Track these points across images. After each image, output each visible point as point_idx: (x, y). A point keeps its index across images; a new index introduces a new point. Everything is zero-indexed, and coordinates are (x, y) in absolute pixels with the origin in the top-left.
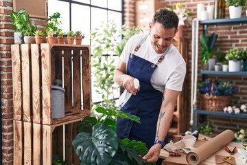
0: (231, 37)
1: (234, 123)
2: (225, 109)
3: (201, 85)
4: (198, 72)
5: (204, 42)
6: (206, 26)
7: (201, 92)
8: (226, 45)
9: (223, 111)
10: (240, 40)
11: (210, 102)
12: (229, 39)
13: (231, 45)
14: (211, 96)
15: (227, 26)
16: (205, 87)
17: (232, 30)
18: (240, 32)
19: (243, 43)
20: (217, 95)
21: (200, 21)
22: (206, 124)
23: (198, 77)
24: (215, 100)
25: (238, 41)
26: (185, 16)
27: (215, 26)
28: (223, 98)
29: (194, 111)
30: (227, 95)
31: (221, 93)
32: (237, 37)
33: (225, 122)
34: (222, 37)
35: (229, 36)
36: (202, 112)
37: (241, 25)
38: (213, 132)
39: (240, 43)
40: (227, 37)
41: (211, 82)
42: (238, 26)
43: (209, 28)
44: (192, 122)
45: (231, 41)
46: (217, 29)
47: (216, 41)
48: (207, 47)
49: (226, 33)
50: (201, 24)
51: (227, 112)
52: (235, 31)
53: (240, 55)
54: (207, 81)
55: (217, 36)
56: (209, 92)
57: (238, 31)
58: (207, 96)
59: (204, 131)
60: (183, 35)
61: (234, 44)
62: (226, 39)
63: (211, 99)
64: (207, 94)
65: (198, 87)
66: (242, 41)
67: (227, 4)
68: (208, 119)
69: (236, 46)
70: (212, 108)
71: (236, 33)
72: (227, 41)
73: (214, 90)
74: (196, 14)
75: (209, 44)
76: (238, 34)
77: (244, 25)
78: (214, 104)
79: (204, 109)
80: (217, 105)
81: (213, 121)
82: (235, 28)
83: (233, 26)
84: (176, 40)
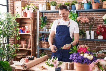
0: (53, 18)
4: (39, 32)
6: (43, 13)
7: (40, 40)
8: (51, 21)
9: (49, 48)
11: (44, 44)
12: (52, 18)
13: (53, 21)
14: (44, 42)
15: (51, 13)
16: (42, 38)
17: (53, 15)
18: (56, 16)
20: (46, 41)
22: (43, 53)
23: (39, 34)
24: (46, 43)
25: (55, 20)
26: (33, 9)
27: (47, 13)
29: (38, 48)
32: (55, 18)
34: (49, 18)
35: (52, 17)
37: (56, 13)
40: (51, 18)
42: (55, 13)
43: (45, 14)
44: (37, 53)
45: (53, 19)
48: (43, 22)
49: (51, 16)
50: (40, 12)
54: (43, 36)
55: (47, 17)
57: (55, 15)
58: (43, 42)
63: (44, 43)
64: (43, 41)
65: (39, 38)
67: (50, 4)
68: (44, 51)
70: (45, 47)
71: (54, 16)
72: (51, 19)
73: (45, 39)
74: (38, 8)
75: (44, 20)
76: (55, 17)
78: (45, 45)
79: (42, 47)
80: (47, 45)
81: (46, 52)
82: (54, 14)
83: (53, 14)
84: (30, 18)
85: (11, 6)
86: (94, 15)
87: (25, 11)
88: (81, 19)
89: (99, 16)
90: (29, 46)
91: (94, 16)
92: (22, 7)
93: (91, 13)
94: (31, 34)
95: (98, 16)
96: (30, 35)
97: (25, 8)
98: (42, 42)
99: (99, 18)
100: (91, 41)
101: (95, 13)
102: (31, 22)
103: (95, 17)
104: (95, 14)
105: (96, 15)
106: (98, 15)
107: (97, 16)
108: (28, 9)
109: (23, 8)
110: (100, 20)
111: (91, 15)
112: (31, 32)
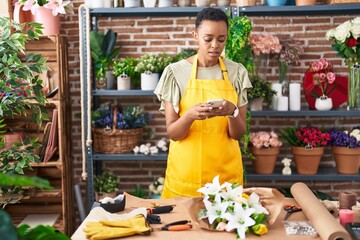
0: (135, 37)
1: (145, 169)
2: (136, 150)
3: (97, 115)
5: (96, 44)
7: (98, 125)
8: (127, 50)
9: (133, 152)
10: (148, 41)
11: (113, 140)
12: (132, 39)
13: (135, 50)
14: (115, 130)
15: (128, 20)
16: (104, 118)
17: (136, 27)
18: (149, 30)
19: (153, 46)
20: (123, 128)
21: (91, 10)
24: (121, 136)
25: (145, 43)
27: (110, 19)
28: (133, 132)
30: (139, 127)
31: (131, 124)
32: (143, 37)
33: (131, 169)
35: (132, 35)
36: (100, 157)
37: (148, 19)
39: (148, 46)
40: (128, 37)
41: (111, 109)
42: (144, 20)
43: (99, 21)
44: (84, 175)
45: (135, 43)
46: (113, 24)
47: (115, 43)
48: (101, 53)
49: (126, 30)
50: (94, 15)
51: (139, 153)
52: (140, 27)
53: (155, 64)
54: (105, 107)
55: (116, 34)
56: (111, 124)
57: (145, 27)
58: (107, 131)
60: (61, 32)
61: (139, 48)
62: (128, 40)
63: (114, 136)
64: (108, 128)
65: (93, 118)
66: (152, 43)
69: (143, 50)
70: (115, 149)
71: (141, 30)
72: (129, 43)
73: (118, 120)
75: (104, 47)
76: (145, 33)
77: (153, 19)
78: (118, 144)
79: (101, 152)
80: (124, 144)
81: (112, 169)
82: (140, 24)
83: (137, 21)
86: (291, 25)
87: (24, 9)
88: (253, 42)
89: (308, 29)
90: (49, 151)
91: (290, 29)
93: (280, 18)
94: (57, 103)
95: (303, 32)
96: (53, 107)
98: (106, 133)
99: (306, 35)
100: (280, 119)
101: (291, 19)
102: (57, 53)
103: (292, 34)
104: (295, 22)
105: (296, 25)
106: (304, 25)
107: (300, 29)
108: (42, 2)
110: (311, 43)
111: (278, 26)
112: (58, 96)
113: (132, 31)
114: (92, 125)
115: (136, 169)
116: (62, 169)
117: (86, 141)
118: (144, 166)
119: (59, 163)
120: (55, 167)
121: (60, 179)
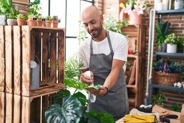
0: (182, 25)
1: (182, 96)
2: (175, 84)
3: (155, 64)
4: (154, 53)
5: (159, 28)
6: (160, 16)
7: (155, 70)
9: (173, 85)
11: (163, 78)
12: (180, 26)
13: (181, 32)
14: (164, 73)
15: (178, 16)
16: (159, 66)
17: (183, 19)
20: (169, 72)
21: (156, 11)
22: (159, 96)
23: (154, 57)
24: (167, 76)
26: (143, 7)
27: (168, 16)
28: (174, 75)
29: (149, 85)
30: (177, 72)
31: (172, 71)
33: (174, 95)
34: (173, 25)
35: (180, 24)
36: (156, 86)
38: (164, 102)
40: (178, 25)
41: (164, 62)
43: (163, 17)
44: (147, 94)
45: (181, 28)
46: (171, 18)
47: (169, 28)
48: (161, 33)
49: (177, 22)
50: (157, 14)
51: (177, 86)
54: (161, 61)
55: (170, 24)
56: (162, 70)
59: (157, 101)
60: (142, 23)
62: (177, 27)
63: (163, 76)
64: (160, 71)
65: (153, 66)
68: (160, 91)
70: (164, 83)
73: (166, 68)
74: (153, 6)
75: (163, 30)
78: (166, 80)
79: (157, 83)
80: (169, 80)
81: (164, 93)
83: (183, 16)
84: (136, 26)
85: (99, 3)
87: (125, 12)
90: (131, 80)
92: (120, 3)
94: (137, 57)
96: (135, 59)
97: (127, 5)
98: (160, 74)
102: (138, 33)
108: (133, 8)
109: (122, 5)
112: (137, 54)
113: (180, 22)
114: (152, 69)
115: (177, 95)
116: (136, 89)
117: (149, 77)
118: (181, 94)
119: (135, 86)
120: (133, 88)
121: (135, 94)
